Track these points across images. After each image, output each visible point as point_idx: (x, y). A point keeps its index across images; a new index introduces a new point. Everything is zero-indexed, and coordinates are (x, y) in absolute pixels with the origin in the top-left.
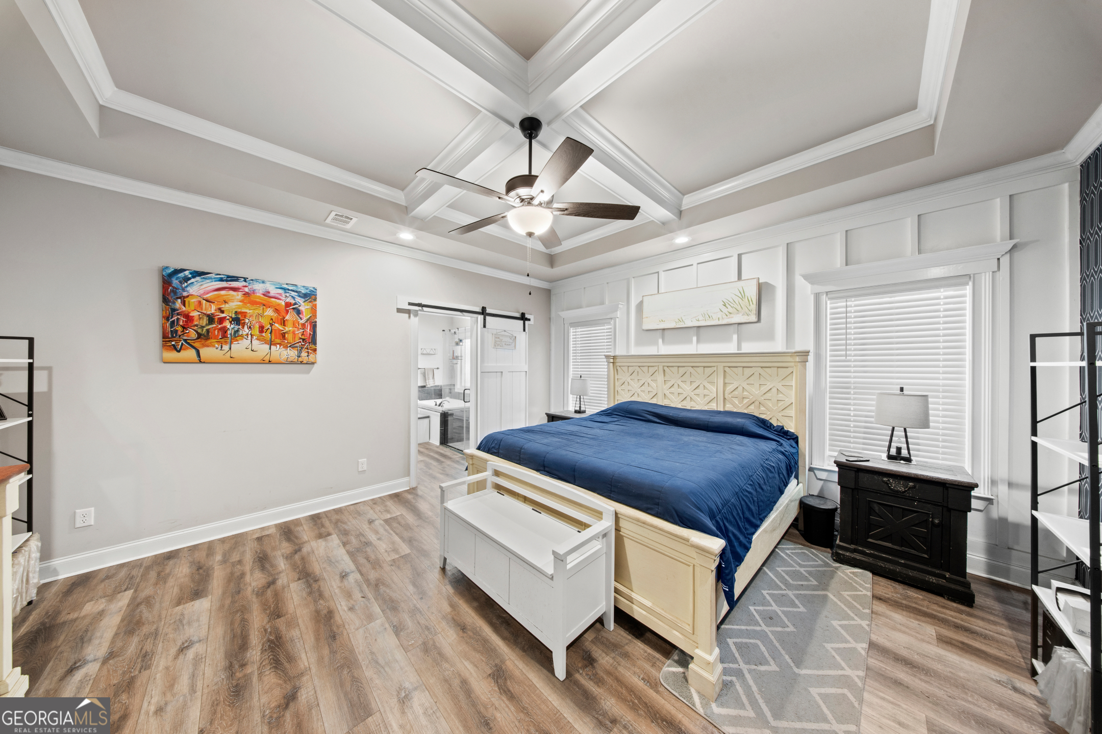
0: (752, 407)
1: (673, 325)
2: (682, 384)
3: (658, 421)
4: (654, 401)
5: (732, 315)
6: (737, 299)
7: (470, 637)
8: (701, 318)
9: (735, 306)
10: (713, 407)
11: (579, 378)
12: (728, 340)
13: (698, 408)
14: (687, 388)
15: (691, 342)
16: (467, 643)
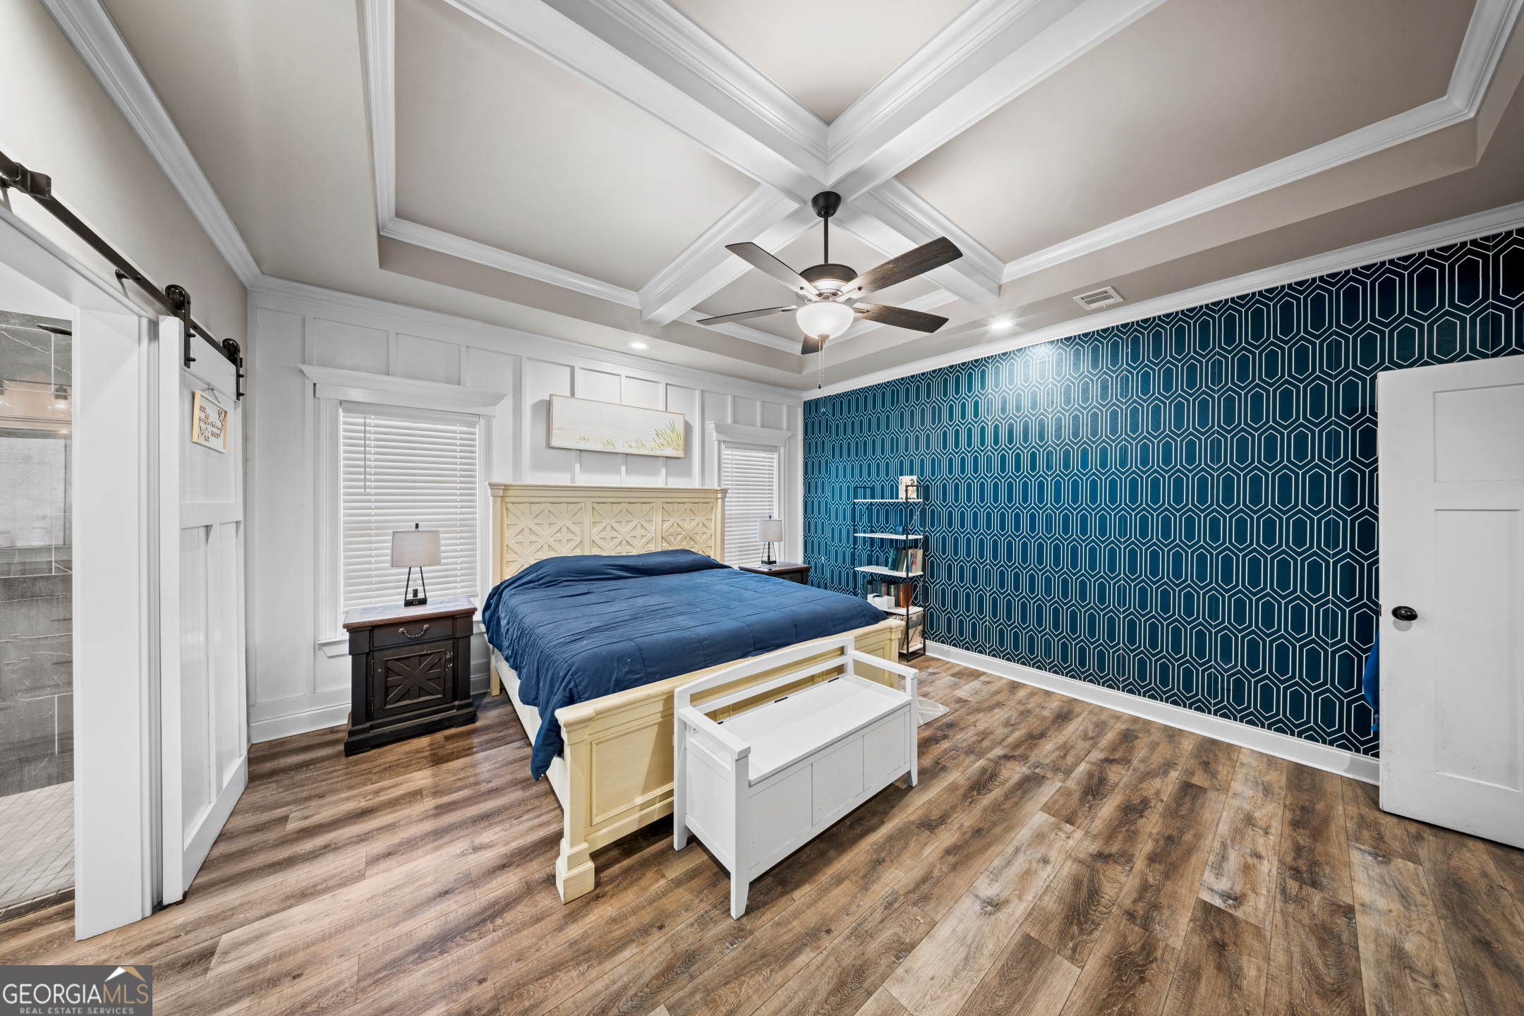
0: (684, 543)
1: (599, 447)
2: (616, 526)
3: (629, 575)
4: (578, 553)
5: (664, 448)
6: (669, 432)
7: (890, 853)
8: (634, 444)
9: (667, 438)
10: (653, 548)
11: (414, 529)
12: (655, 473)
13: (635, 553)
14: (624, 530)
15: (618, 472)
16: (899, 856)
